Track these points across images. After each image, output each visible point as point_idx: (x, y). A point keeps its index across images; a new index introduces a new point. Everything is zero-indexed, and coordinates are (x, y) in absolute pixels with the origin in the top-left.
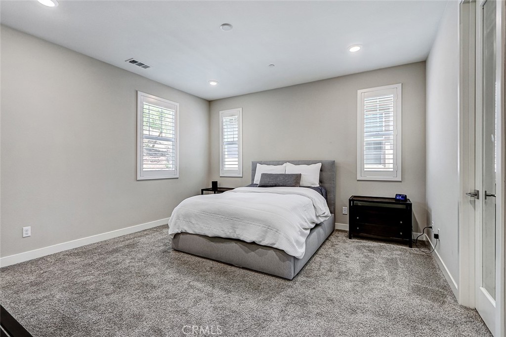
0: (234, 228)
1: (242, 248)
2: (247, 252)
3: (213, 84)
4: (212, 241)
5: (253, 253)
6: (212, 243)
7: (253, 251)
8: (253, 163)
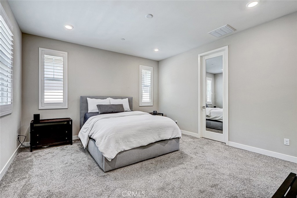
0: (159, 135)
1: (162, 145)
2: (164, 146)
3: (68, 27)
4: (144, 149)
5: (167, 145)
6: (145, 149)
7: (167, 144)
8: (82, 98)
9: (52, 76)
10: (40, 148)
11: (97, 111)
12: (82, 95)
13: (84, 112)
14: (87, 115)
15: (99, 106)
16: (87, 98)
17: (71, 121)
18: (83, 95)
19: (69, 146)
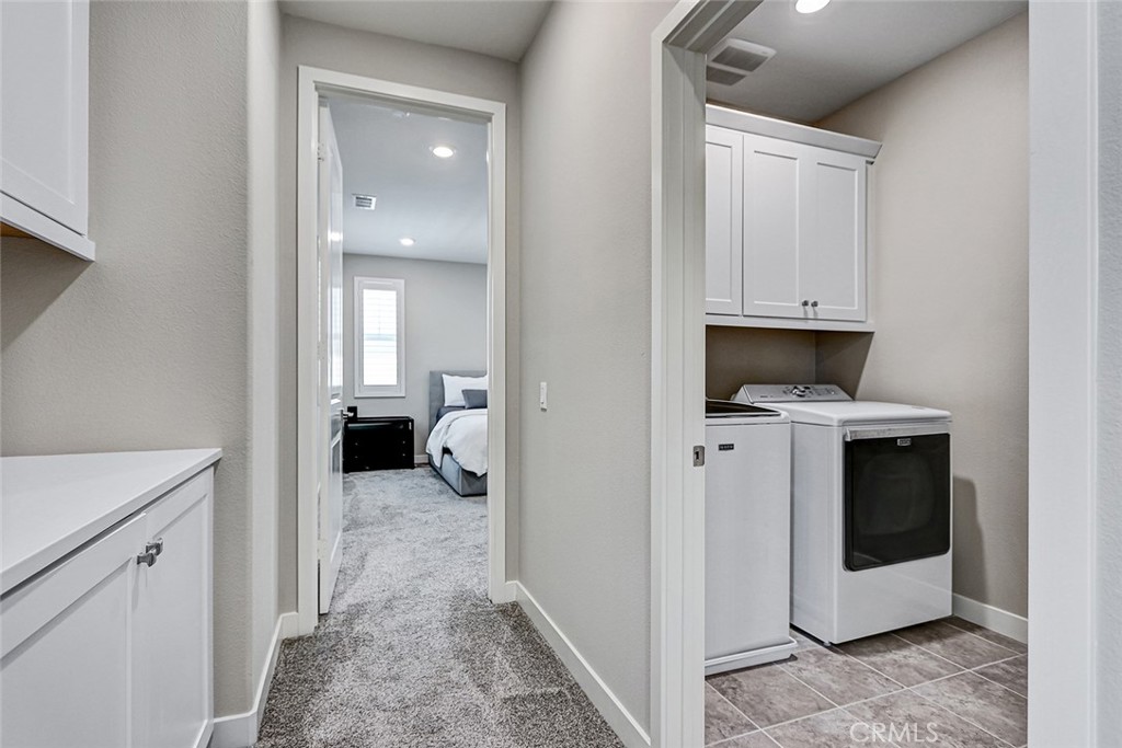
8: (432, 374)
9: (377, 332)
10: (362, 469)
11: (463, 403)
12: (433, 370)
13: (436, 404)
14: (443, 410)
15: (466, 393)
16: (444, 376)
17: (412, 421)
18: (436, 367)
19: (408, 471)
